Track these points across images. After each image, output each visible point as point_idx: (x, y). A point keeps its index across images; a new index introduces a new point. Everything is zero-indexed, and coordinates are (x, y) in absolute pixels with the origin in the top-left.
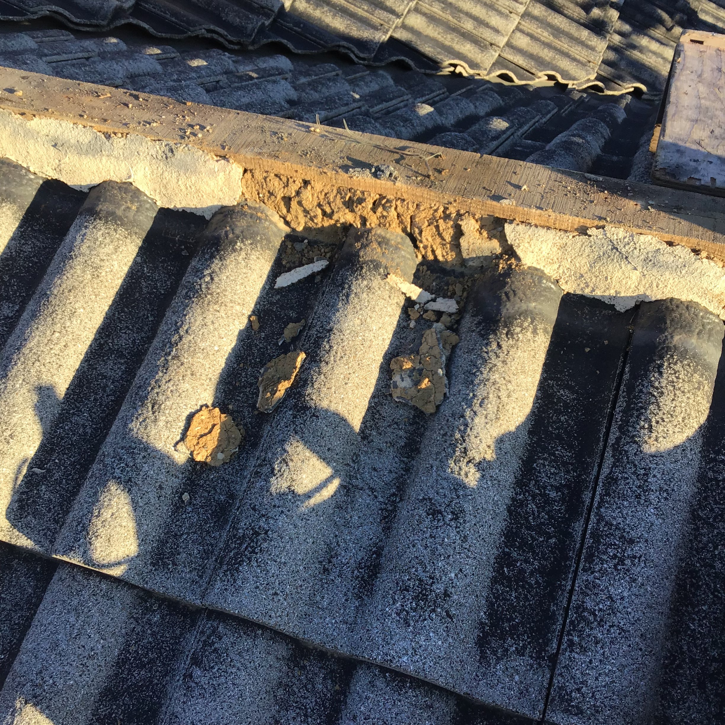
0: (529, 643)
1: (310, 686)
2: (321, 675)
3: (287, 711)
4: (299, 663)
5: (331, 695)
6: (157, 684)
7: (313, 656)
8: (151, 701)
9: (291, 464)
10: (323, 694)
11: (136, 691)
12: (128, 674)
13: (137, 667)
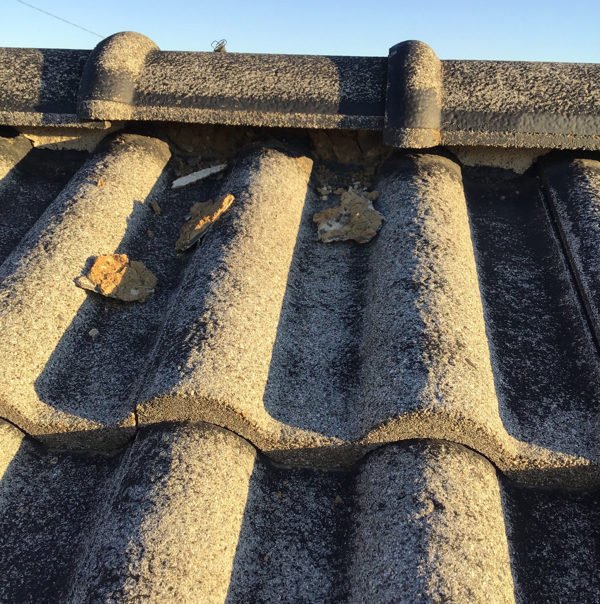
0: (570, 398)
1: (299, 507)
2: (311, 493)
3: (274, 541)
4: (276, 486)
5: (332, 511)
6: (64, 546)
7: (295, 475)
8: (55, 567)
9: (230, 269)
10: (321, 512)
11: (29, 560)
12: (15, 543)
13: (30, 531)
